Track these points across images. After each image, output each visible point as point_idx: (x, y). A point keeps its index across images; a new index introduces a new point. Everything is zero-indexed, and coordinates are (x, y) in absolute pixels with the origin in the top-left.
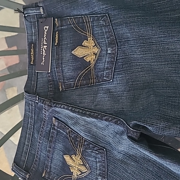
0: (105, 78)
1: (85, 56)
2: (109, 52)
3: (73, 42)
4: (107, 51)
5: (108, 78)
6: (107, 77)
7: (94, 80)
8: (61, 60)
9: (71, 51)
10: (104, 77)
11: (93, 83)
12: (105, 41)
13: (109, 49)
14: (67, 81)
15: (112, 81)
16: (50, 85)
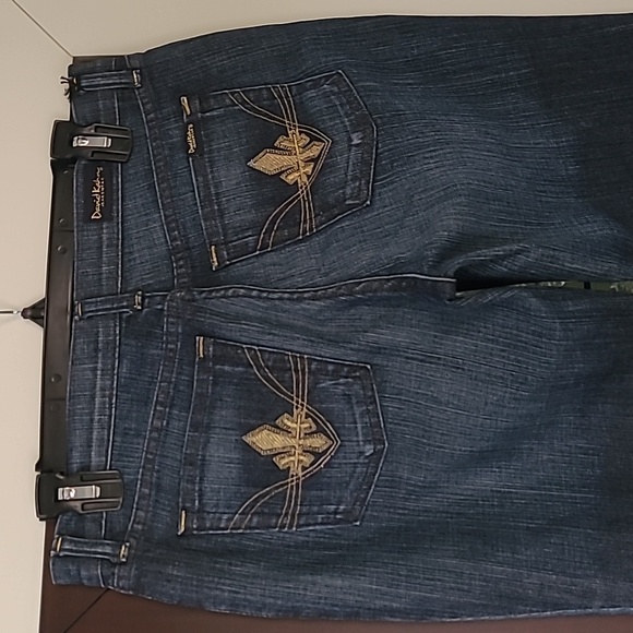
0: (348, 202)
1: (283, 172)
2: (356, 142)
3: (247, 141)
4: (350, 140)
5: (359, 199)
6: (357, 198)
7: (311, 222)
8: (216, 187)
9: (243, 161)
10: (345, 200)
11: (311, 229)
12: (343, 122)
13: (354, 136)
14: (235, 238)
15: (368, 202)
16: (177, 261)
